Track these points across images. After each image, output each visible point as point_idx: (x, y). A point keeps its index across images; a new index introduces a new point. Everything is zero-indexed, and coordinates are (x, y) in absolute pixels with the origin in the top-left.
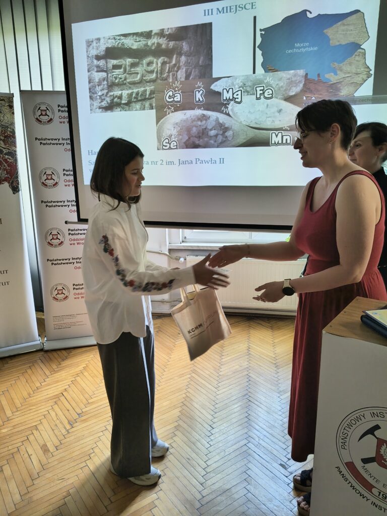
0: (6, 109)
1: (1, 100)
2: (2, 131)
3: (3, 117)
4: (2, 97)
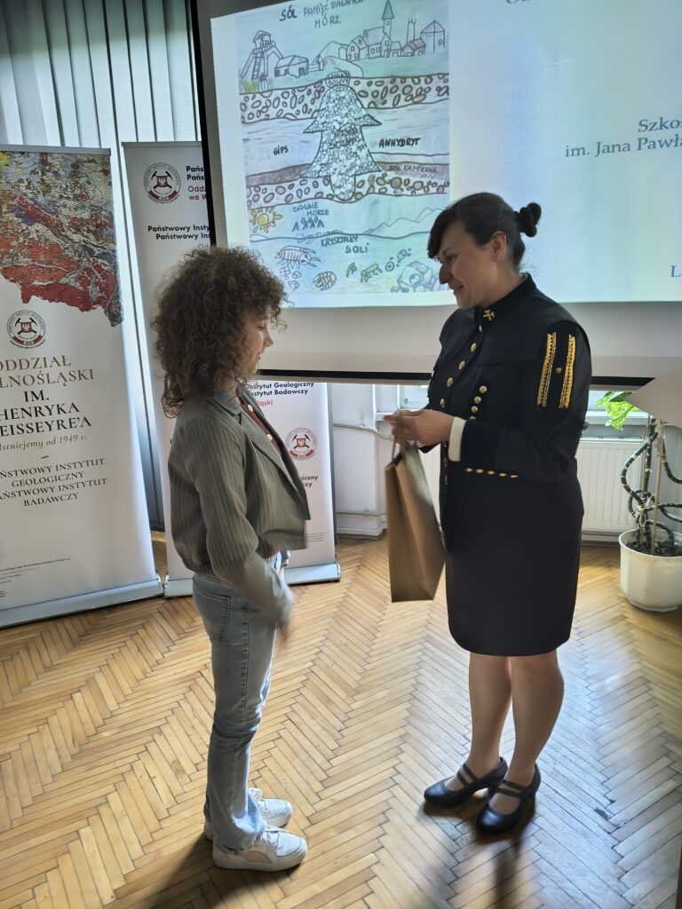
0: (97, 178)
1: (90, 161)
2: (92, 216)
3: (93, 191)
4: (91, 155)
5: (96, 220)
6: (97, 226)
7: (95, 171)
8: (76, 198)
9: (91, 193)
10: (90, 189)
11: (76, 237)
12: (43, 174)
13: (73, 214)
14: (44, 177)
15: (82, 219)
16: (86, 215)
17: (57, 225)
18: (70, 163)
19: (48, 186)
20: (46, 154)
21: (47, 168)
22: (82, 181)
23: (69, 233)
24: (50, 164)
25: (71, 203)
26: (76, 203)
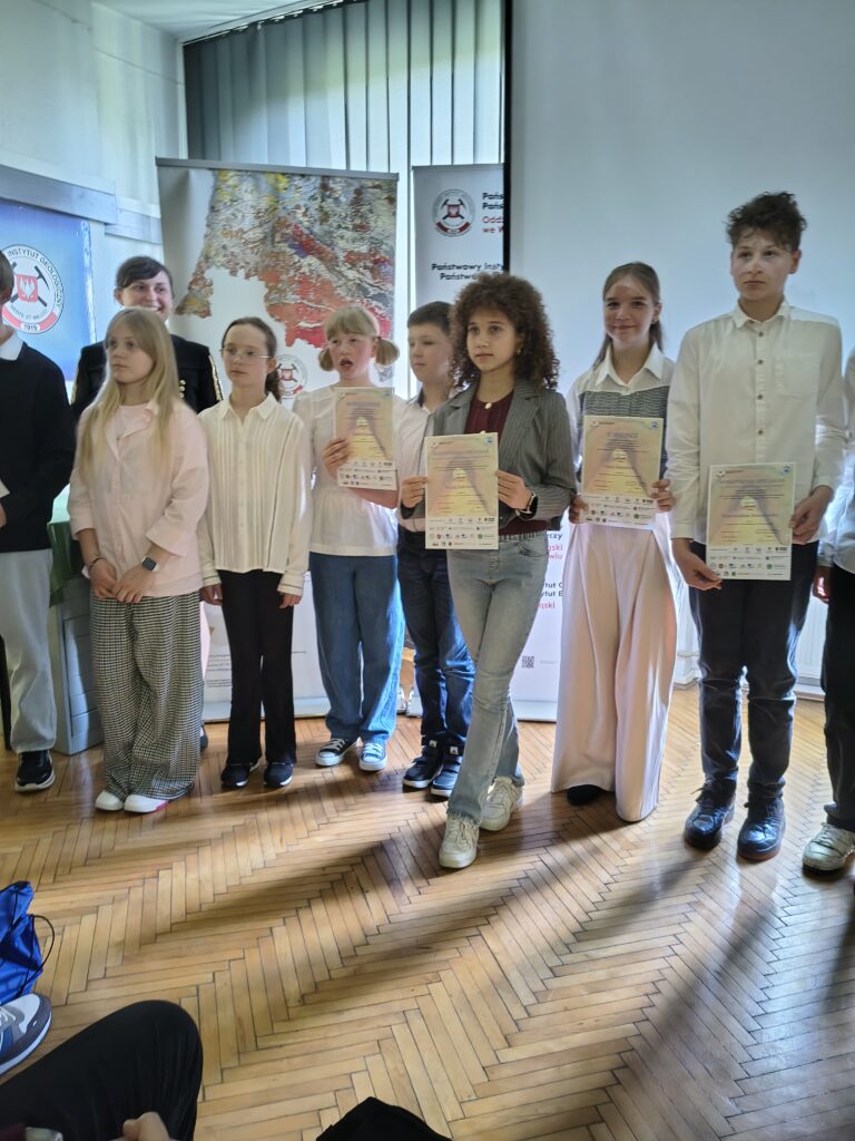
0: (381, 206)
1: (375, 187)
2: (370, 250)
3: (376, 222)
4: (377, 180)
5: (374, 255)
6: (376, 262)
7: (379, 199)
8: (356, 228)
9: (372, 224)
10: (372, 218)
11: (351, 274)
12: (323, 200)
13: (350, 247)
14: (323, 204)
15: (359, 254)
16: (364, 249)
17: (331, 260)
18: (353, 188)
19: (326, 213)
20: (328, 177)
21: (328, 193)
22: (364, 209)
23: (343, 269)
24: (331, 189)
25: (349, 234)
26: (356, 235)
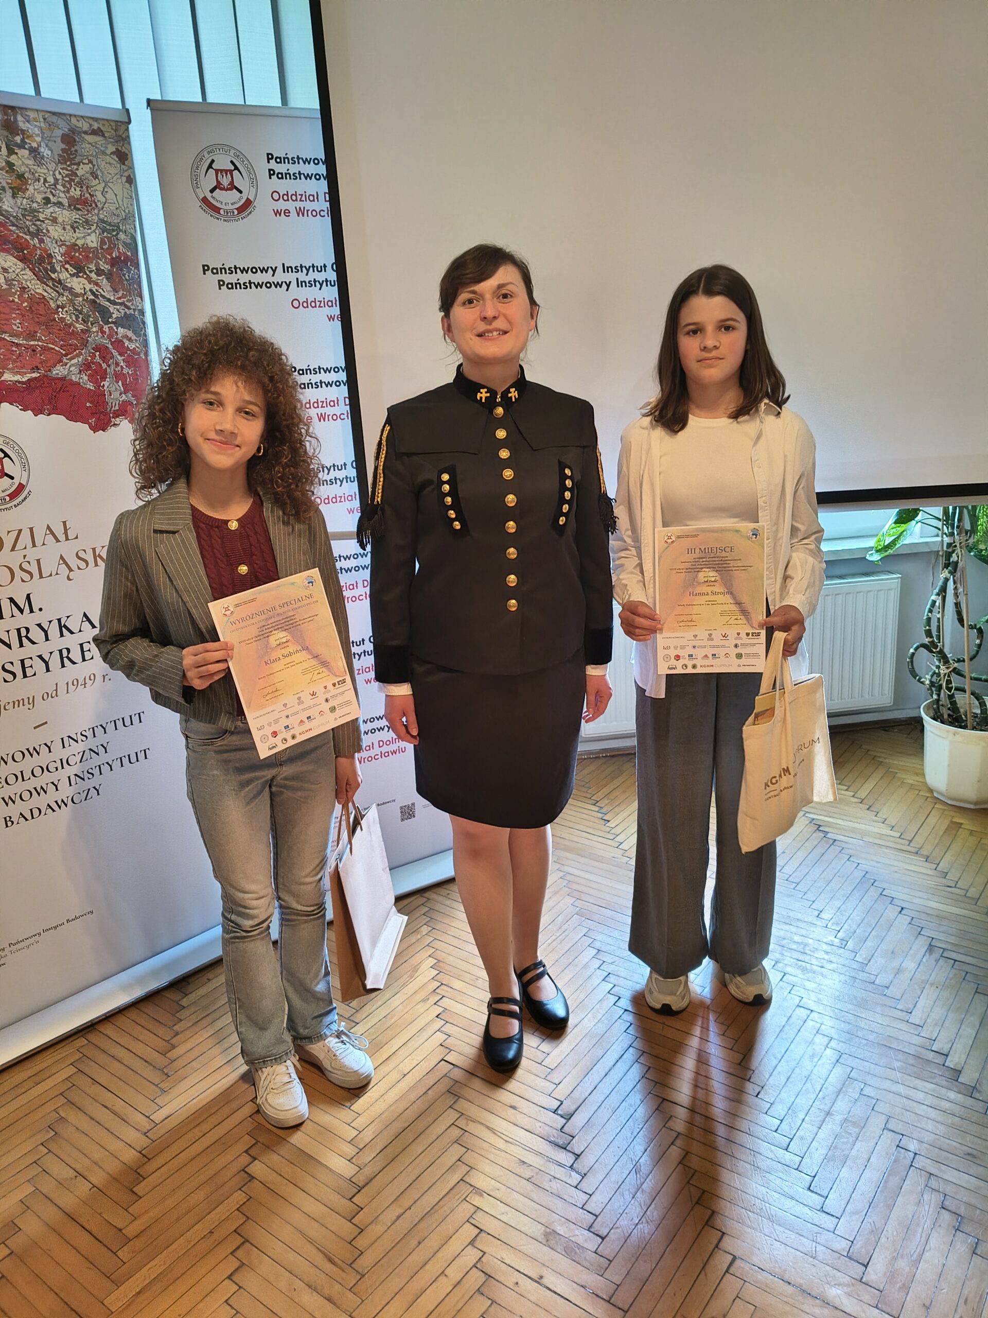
0: (109, 167)
1: (94, 132)
2: (103, 242)
3: (103, 193)
4: (96, 120)
5: (110, 250)
6: (114, 262)
7: (104, 153)
8: (75, 204)
9: (99, 197)
10: (97, 187)
11: (78, 284)
12: (11, 152)
13: (69, 237)
14: (13, 159)
15: (86, 249)
16: (93, 241)
17: (41, 260)
18: (59, 133)
19: (21, 176)
20: (12, 108)
21: (18, 139)
22: (83, 170)
23: (64, 276)
24: (23, 132)
25: (65, 215)
26: (75, 215)
